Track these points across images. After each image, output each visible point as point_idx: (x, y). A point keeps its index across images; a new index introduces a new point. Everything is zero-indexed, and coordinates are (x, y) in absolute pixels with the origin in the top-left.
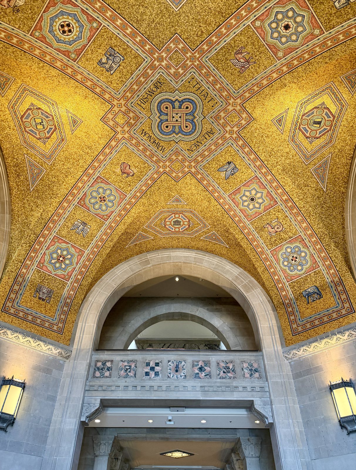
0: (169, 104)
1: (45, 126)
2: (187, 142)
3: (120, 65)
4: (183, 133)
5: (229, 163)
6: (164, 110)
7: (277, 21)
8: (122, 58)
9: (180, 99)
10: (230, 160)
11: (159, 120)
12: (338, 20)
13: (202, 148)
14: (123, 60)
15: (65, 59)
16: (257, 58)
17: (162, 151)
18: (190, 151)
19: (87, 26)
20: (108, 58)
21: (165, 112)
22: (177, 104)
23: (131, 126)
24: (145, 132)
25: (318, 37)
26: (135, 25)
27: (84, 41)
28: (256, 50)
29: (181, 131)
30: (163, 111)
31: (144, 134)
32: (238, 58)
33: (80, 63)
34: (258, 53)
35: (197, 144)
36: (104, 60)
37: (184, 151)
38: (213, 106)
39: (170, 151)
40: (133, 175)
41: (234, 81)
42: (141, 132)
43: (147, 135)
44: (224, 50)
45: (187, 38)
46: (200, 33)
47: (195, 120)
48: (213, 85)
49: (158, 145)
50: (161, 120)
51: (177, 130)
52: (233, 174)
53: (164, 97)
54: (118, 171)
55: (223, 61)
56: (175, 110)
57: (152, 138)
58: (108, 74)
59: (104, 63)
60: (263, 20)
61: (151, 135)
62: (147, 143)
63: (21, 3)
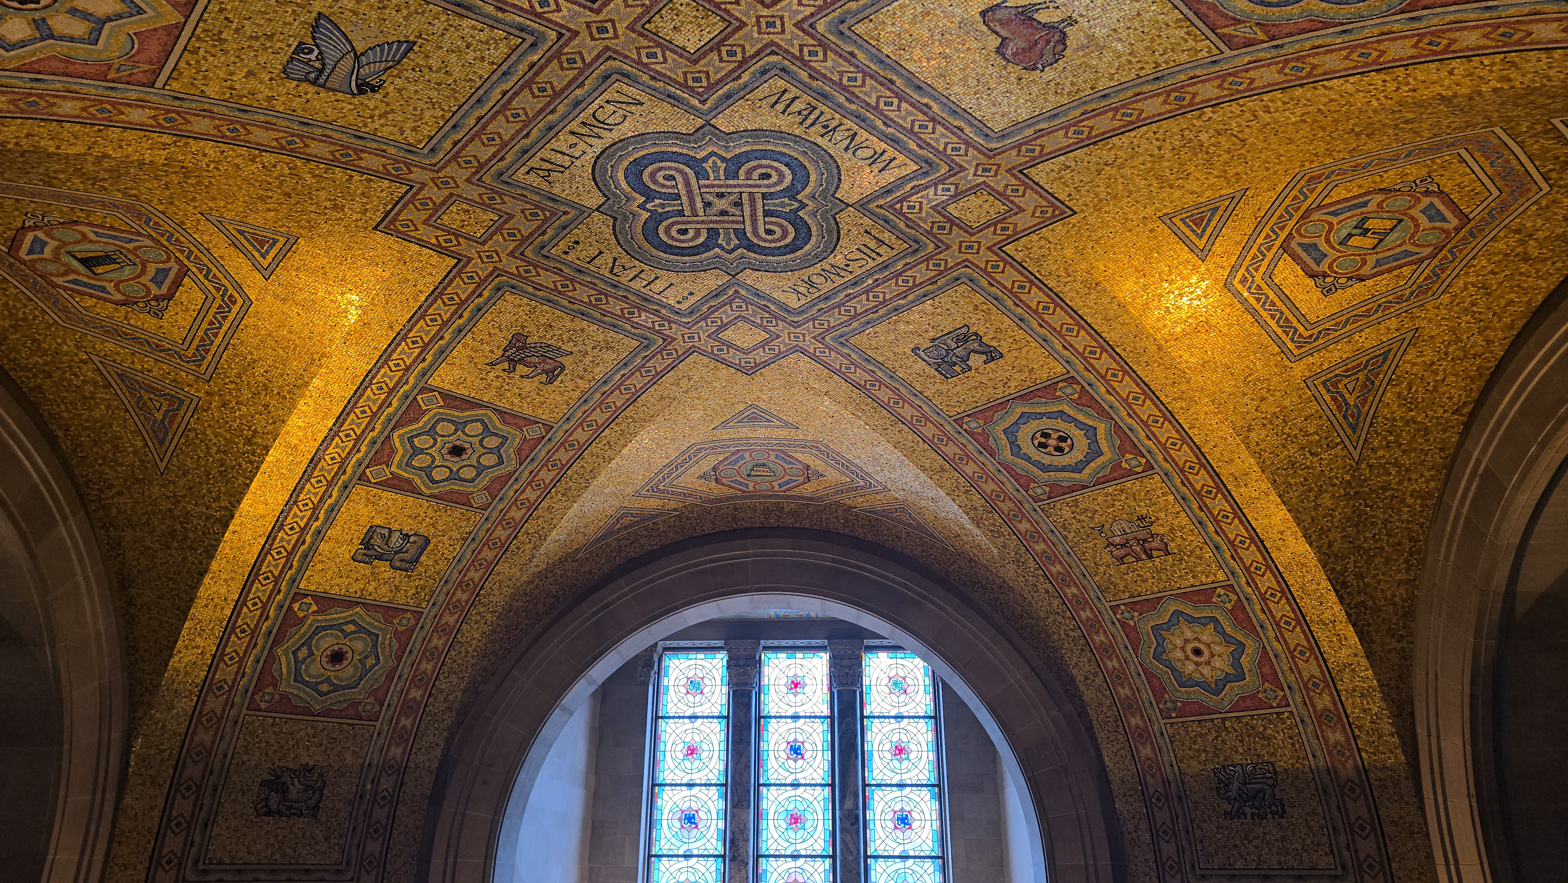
2: (651, 129)
16: (492, 375)
17: (789, 96)
24: (872, 164)
27: (1021, 408)
32: (549, 361)
34: (496, 384)
37: (662, 96)
38: (576, 243)
39: (740, 95)
41: (532, 313)
46: (683, 382)
55: (594, 349)
57: (842, 145)
59: (982, 353)
63: (1124, 525)
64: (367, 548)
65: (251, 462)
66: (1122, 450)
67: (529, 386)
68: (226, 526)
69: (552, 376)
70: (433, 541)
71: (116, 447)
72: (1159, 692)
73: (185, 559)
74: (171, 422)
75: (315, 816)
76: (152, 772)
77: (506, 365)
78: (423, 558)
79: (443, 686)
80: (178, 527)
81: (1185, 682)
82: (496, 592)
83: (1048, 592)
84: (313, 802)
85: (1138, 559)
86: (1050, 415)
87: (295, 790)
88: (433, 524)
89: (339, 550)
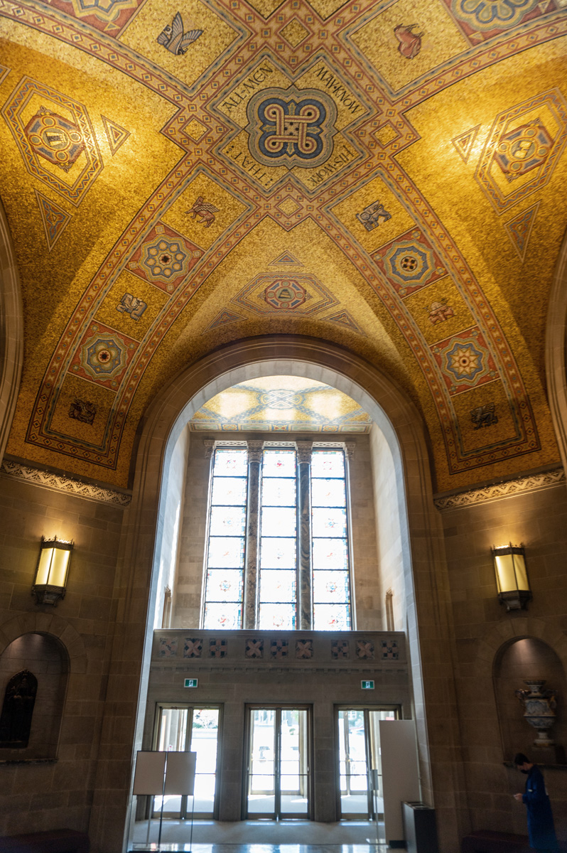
0: (303, 152)
2: (273, 85)
3: (364, 209)
4: (280, 102)
5: (181, 52)
6: (312, 142)
7: (179, 262)
8: (359, 216)
9: (285, 156)
11: (323, 126)
12: (120, 284)
13: (243, 76)
14: (358, 214)
15: (428, 234)
16: (186, 219)
17: (325, 70)
18: (266, 68)
19: (387, 259)
20: (376, 221)
21: (310, 138)
22: (291, 150)
23: (374, 122)
24: (350, 108)
25: (130, 261)
27: (397, 245)
28: (191, 227)
29: (285, 105)
30: (314, 141)
31: (354, 105)
32: (210, 214)
33: (412, 224)
34: (187, 224)
35: (253, 84)
36: (381, 219)
37: (279, 68)
38: (233, 147)
39: (308, 69)
41: (208, 185)
42: (357, 110)
43: (348, 102)
44: (229, 221)
45: (275, 227)
46: (260, 234)
47: (260, 124)
48: (237, 177)
49: (331, 82)
50: (318, 126)
51: (292, 108)
52: (167, 29)
53: (309, 161)
55: (228, 209)
56: (293, 141)
57: (340, 98)
58: (383, 202)
59: (383, 216)
60: (193, 258)
61: (341, 103)
62: (351, 88)
63: (436, 304)
64: (122, 304)
65: (86, 250)
66: (436, 265)
67: (199, 227)
68: (71, 280)
69: (210, 221)
70: (149, 307)
71: (34, 238)
72: (449, 384)
73: (52, 295)
74: (58, 228)
75: (92, 424)
76: (31, 387)
77: (192, 214)
78: (143, 315)
79: (144, 383)
80: (52, 279)
81: (459, 376)
82: (169, 341)
83: (404, 346)
84: (91, 418)
85: (442, 321)
86: (408, 249)
87: (84, 411)
88: (150, 298)
89: (112, 303)
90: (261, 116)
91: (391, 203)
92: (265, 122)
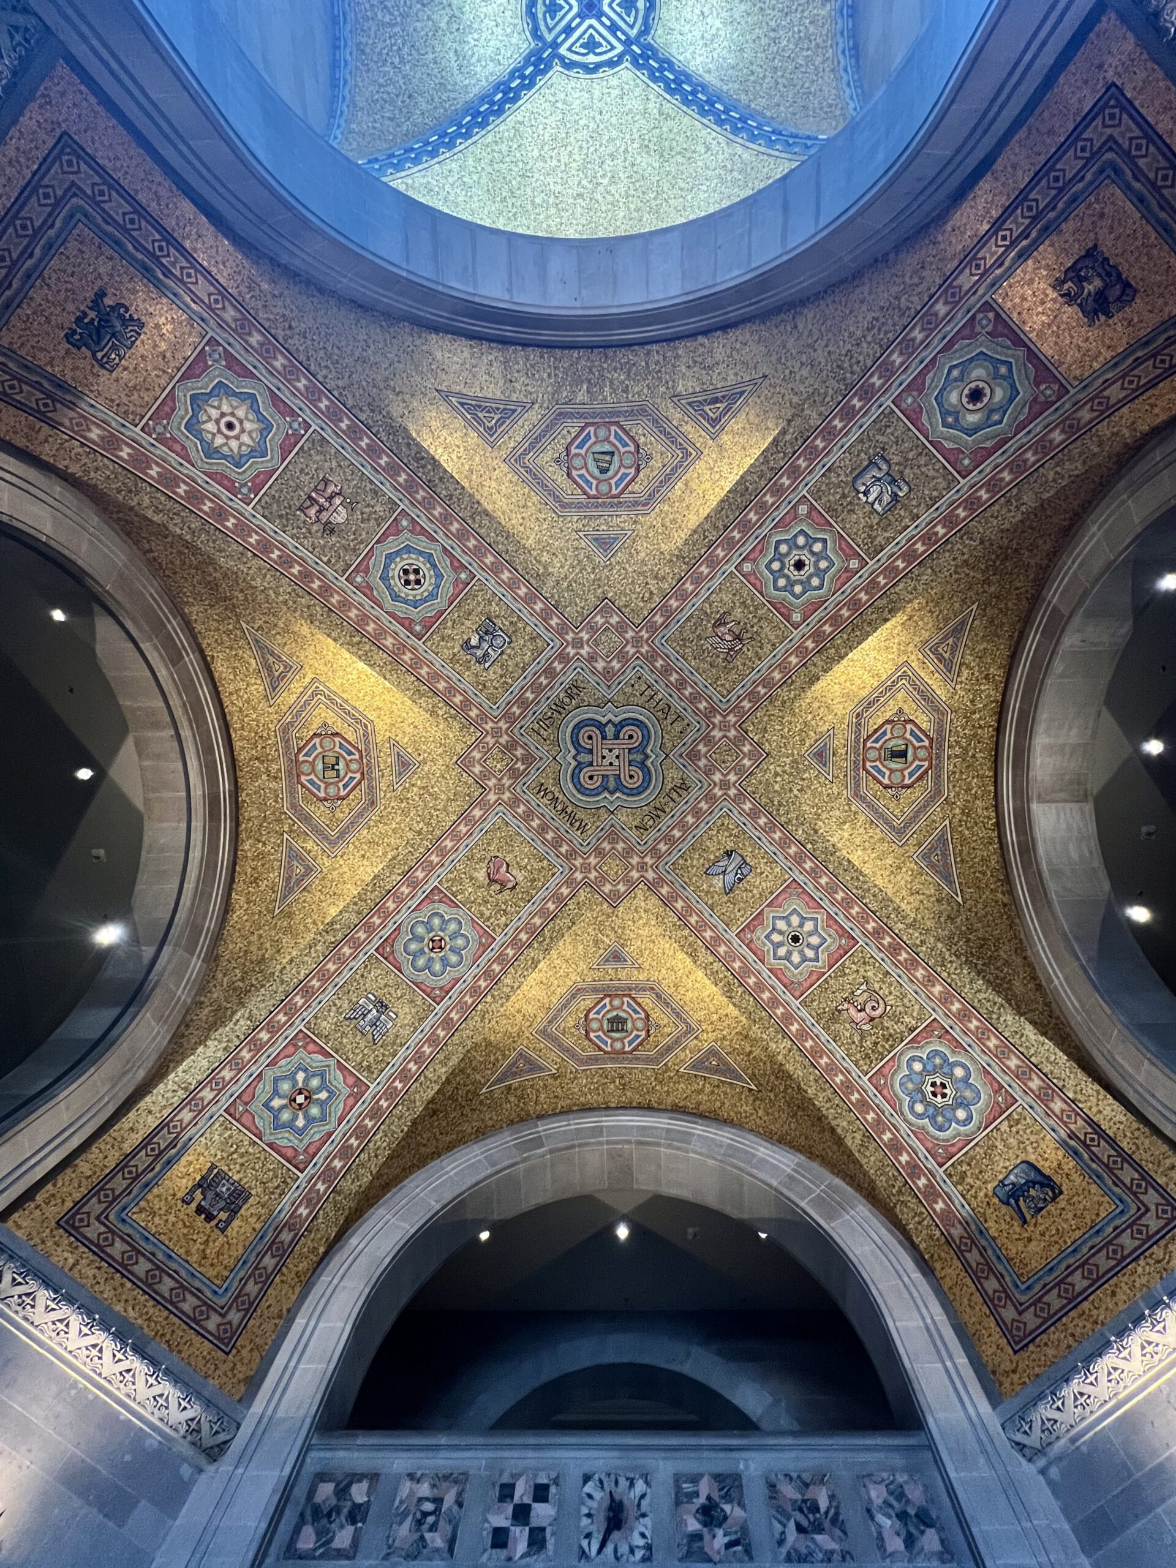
0: (594, 729)
1: (342, 773)
3: (502, 653)
4: (625, 790)
5: (729, 854)
6: (584, 742)
7: (780, 558)
8: (508, 640)
9: (617, 720)
10: (730, 845)
11: (574, 763)
12: (887, 535)
13: (666, 821)
14: (509, 643)
15: (403, 632)
18: (642, 831)
19: (448, 576)
20: (481, 638)
21: (588, 747)
22: (610, 730)
23: (514, 774)
24: (546, 789)
25: (858, 572)
26: (532, 581)
27: (439, 603)
28: (751, 616)
29: (620, 787)
30: (583, 745)
31: (542, 793)
32: (720, 634)
33: (429, 644)
35: (655, 813)
36: (474, 641)
38: (681, 733)
39: (598, 831)
40: (514, 888)
42: (538, 789)
43: (550, 796)
44: (693, 621)
45: (626, 606)
46: (647, 595)
47: (648, 763)
48: (679, 690)
49: (572, 819)
50: (579, 763)
51: (612, 784)
52: (740, 880)
53: (586, 716)
54: (481, 876)
55: (693, 641)
56: (608, 742)
58: (479, 668)
59: (473, 647)
60: (754, 560)
61: (557, 795)
62: (549, 813)
63: (340, 520)
66: (369, 587)
70: (850, 479)
72: (232, 363)
73: (1011, 541)
77: (745, 636)
81: (221, 390)
85: (315, 490)
86: (421, 602)
88: (844, 496)
89: (914, 503)
90: (647, 773)
91: (469, 669)
92: (642, 765)
